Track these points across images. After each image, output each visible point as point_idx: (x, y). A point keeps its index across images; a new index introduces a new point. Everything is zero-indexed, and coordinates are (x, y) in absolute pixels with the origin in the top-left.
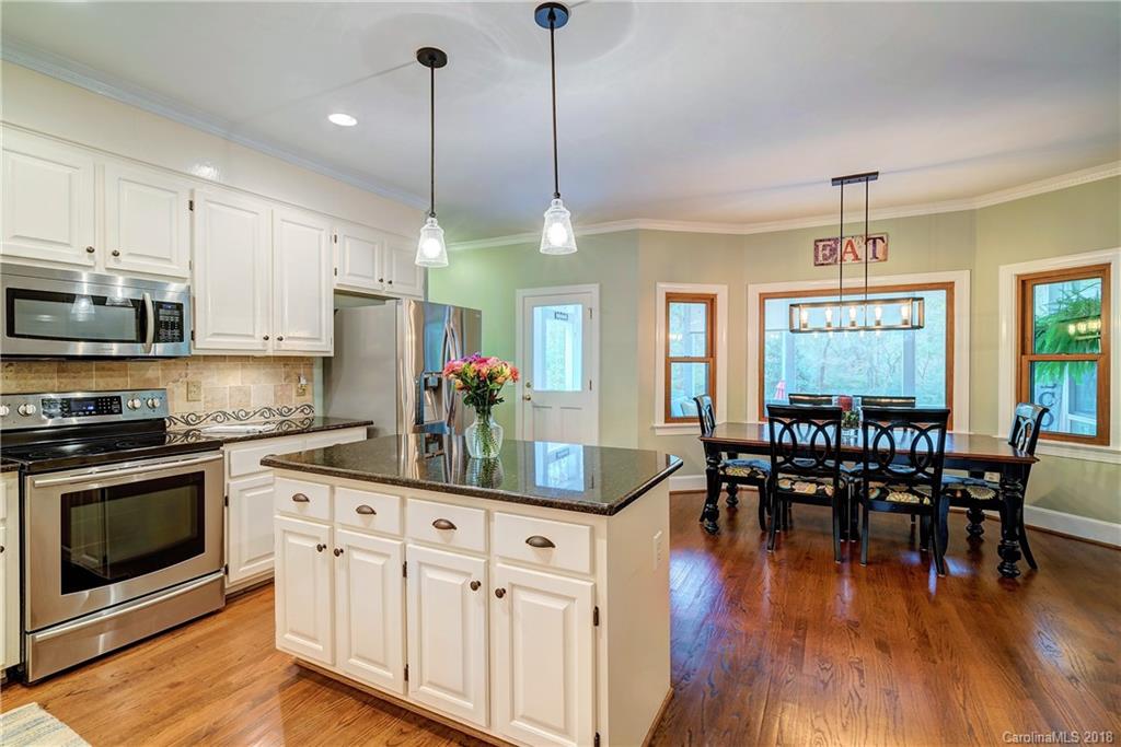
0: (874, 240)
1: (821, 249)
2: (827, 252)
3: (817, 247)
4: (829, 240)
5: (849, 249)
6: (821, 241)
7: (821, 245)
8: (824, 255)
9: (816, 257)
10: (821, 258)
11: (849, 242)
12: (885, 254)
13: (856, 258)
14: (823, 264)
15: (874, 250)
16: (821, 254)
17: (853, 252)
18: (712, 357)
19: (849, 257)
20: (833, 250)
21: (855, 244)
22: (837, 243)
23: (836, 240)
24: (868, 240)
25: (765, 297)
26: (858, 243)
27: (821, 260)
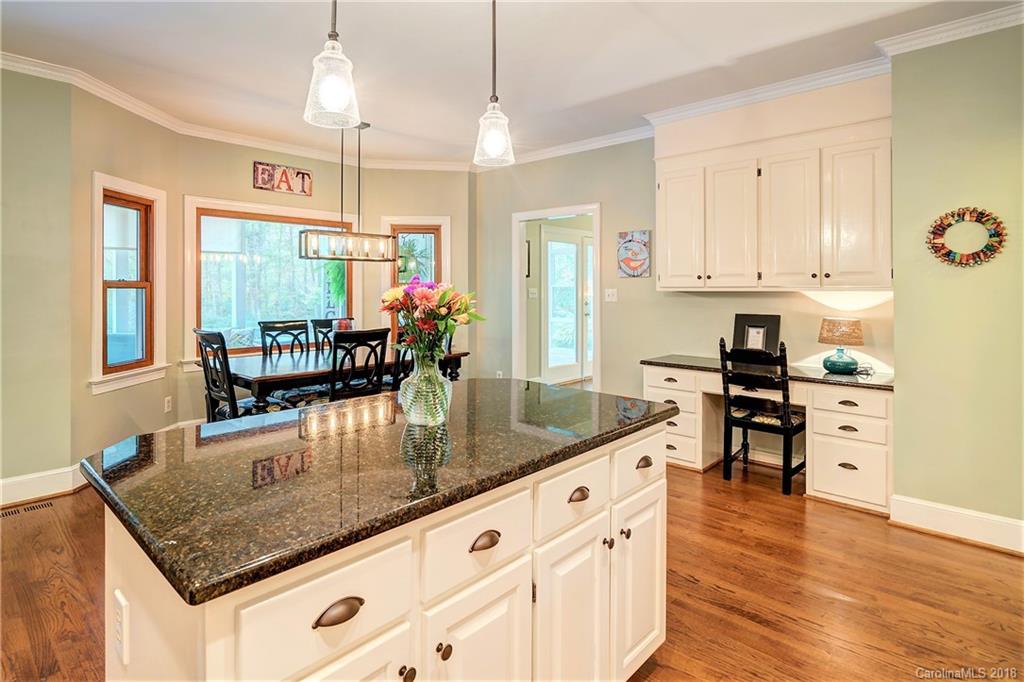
0: (303, 174)
1: (260, 171)
2: (266, 177)
3: (255, 170)
4: (268, 165)
5: (284, 179)
6: (260, 163)
7: (260, 167)
8: (263, 179)
9: (255, 179)
10: (260, 181)
11: (284, 172)
12: (310, 190)
13: (290, 188)
14: (261, 188)
15: (303, 184)
16: (260, 177)
17: (287, 182)
18: (147, 281)
19: (284, 186)
20: (271, 176)
21: (289, 175)
22: (274, 170)
23: (273, 167)
24: (298, 173)
25: (202, 212)
26: (291, 174)
27: (260, 183)
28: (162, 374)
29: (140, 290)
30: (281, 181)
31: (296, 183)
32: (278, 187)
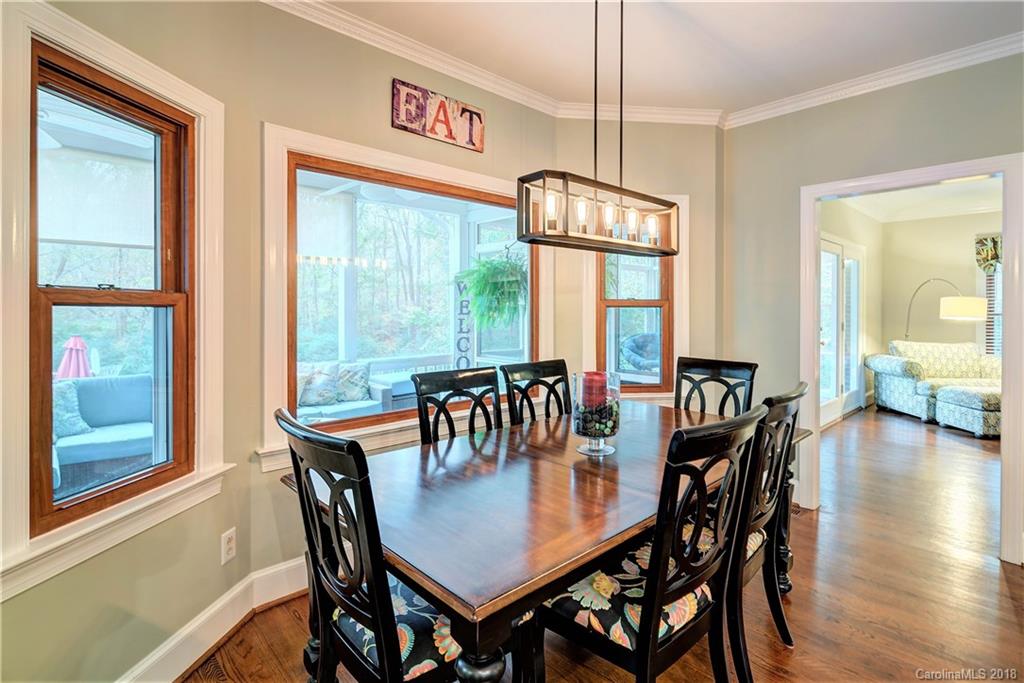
0: (471, 113)
1: (403, 97)
2: (412, 108)
3: (395, 94)
4: (416, 88)
5: (441, 117)
6: (404, 83)
7: (404, 91)
8: (408, 112)
9: (394, 109)
10: (403, 116)
11: (442, 105)
12: (482, 141)
13: (450, 135)
14: (405, 128)
15: (471, 130)
16: (403, 108)
17: (447, 122)
18: (178, 289)
19: (441, 129)
20: (421, 109)
21: (449, 111)
22: (426, 98)
23: (425, 92)
24: (464, 110)
25: (300, 161)
26: (453, 111)
27: (402, 119)
28: (216, 489)
29: (162, 310)
30: (437, 120)
31: (460, 125)
32: (433, 130)
